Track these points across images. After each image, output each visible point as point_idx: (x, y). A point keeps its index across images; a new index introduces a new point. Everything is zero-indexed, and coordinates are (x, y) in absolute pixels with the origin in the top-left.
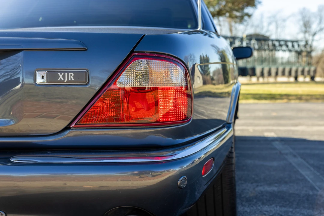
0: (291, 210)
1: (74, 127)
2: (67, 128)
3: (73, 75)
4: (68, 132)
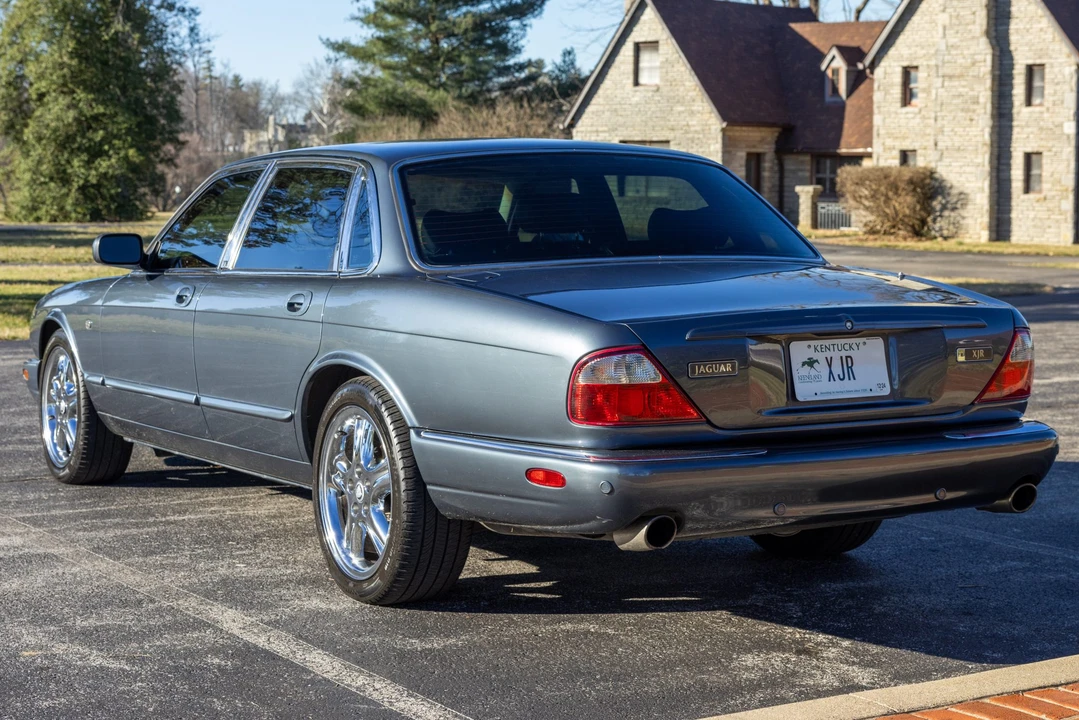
1: (978, 402)
3: (983, 351)
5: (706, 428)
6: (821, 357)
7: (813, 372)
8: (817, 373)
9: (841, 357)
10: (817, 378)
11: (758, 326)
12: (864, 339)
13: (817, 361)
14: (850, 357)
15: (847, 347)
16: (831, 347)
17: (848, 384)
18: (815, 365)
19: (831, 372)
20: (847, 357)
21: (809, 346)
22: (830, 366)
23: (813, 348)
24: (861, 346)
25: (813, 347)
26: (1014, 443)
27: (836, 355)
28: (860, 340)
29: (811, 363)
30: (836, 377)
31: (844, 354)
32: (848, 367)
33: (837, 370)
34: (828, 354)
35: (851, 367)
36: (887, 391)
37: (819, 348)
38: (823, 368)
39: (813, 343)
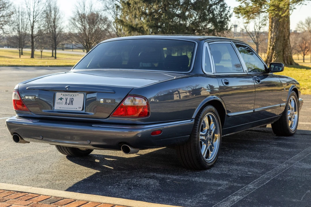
3: (110, 101)
6: (64, 97)
7: (61, 102)
10: (62, 103)
12: (78, 94)
13: (63, 99)
14: (73, 98)
15: (73, 95)
16: (68, 95)
17: (70, 106)
18: (62, 100)
19: (66, 102)
20: (72, 98)
21: (62, 94)
22: (66, 100)
24: (77, 95)
25: (63, 95)
27: (69, 97)
29: (61, 99)
30: (67, 104)
31: (71, 97)
32: (71, 101)
33: (68, 101)
34: (67, 97)
36: (81, 109)
37: (64, 95)
38: (64, 101)
39: (63, 93)
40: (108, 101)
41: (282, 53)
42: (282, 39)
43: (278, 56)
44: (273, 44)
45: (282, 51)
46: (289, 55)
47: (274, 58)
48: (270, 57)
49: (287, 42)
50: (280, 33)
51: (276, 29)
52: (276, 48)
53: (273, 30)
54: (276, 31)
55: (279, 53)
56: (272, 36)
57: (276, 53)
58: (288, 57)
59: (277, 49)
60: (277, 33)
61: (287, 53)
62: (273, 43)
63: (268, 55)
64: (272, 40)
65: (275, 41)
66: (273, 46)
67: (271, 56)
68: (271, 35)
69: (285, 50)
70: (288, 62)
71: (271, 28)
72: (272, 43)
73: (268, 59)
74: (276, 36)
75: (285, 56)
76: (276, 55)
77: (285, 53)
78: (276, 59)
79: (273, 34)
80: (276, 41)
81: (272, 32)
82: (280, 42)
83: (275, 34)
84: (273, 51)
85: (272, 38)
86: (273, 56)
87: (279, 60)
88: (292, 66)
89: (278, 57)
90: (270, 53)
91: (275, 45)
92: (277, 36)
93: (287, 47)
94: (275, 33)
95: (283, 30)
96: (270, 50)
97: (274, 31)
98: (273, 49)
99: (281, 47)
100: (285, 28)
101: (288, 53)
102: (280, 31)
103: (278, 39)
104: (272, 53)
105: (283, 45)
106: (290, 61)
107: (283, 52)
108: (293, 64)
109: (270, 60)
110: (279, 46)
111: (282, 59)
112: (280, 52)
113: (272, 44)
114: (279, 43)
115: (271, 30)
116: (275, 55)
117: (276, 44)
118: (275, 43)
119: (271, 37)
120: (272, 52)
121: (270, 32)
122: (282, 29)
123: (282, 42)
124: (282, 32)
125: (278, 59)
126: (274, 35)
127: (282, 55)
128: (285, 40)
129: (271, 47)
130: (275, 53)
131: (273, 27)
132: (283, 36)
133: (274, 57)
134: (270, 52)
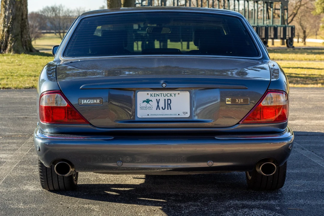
0: (315, 182)
1: (242, 123)
2: (238, 123)
3: (243, 100)
4: (238, 125)
5: (89, 126)
7: (148, 105)
8: (150, 106)
9: (165, 100)
10: (150, 108)
11: (120, 84)
12: (179, 92)
13: (151, 101)
14: (170, 100)
15: (169, 95)
16: (160, 95)
17: (167, 111)
18: (150, 102)
19: (158, 106)
20: (168, 100)
21: (148, 94)
22: (158, 103)
23: (150, 95)
24: (177, 95)
26: (278, 142)
27: (162, 98)
28: (177, 92)
29: (148, 101)
30: (161, 108)
31: (167, 98)
32: (168, 104)
33: (162, 104)
34: (158, 98)
35: (170, 104)
36: (188, 115)
37: (153, 95)
38: (154, 104)
39: (150, 93)
40: (238, 101)
41: (20, 36)
42: (20, 18)
43: (16, 40)
44: (9, 25)
45: (20, 34)
46: (28, 39)
47: (11, 44)
48: (4, 42)
49: (25, 22)
50: (17, 10)
51: (12, 5)
52: (12, 30)
53: (7, 6)
54: (12, 7)
55: (17, 37)
56: (7, 14)
57: (13, 36)
58: (26, 41)
59: (14, 31)
60: (14, 10)
61: (25, 37)
62: (8, 23)
63: (2, 40)
64: (6, 20)
65: (10, 21)
66: (9, 28)
67: (6, 41)
68: (4, 13)
69: (23, 33)
70: (27, 49)
71: (4, 4)
72: (6, 23)
73: (2, 45)
74: (11, 14)
75: (24, 40)
76: (13, 39)
77: (23, 36)
78: (13, 44)
79: (7, 12)
80: (12, 21)
81: (6, 9)
82: (18, 23)
83: (11, 12)
84: (9, 34)
85: (7, 17)
86: (8, 41)
87: (18, 45)
88: (33, 53)
89: (16, 42)
90: (4, 37)
91: (10, 26)
92: (13, 15)
93: (26, 29)
94: (10, 10)
95: (20, 7)
96: (4, 33)
97: (9, 8)
98: (8, 32)
99: (19, 29)
100: (23, 5)
101: (27, 37)
102: (17, 8)
103: (15, 19)
104: (7, 37)
105: (21, 26)
106: (29, 47)
107: (22, 35)
108: (33, 50)
109: (4, 45)
110: (16, 27)
111: (21, 44)
112: (18, 35)
113: (7, 25)
114: (16, 24)
115: (4, 7)
116: (11, 40)
117: (12, 24)
118: (10, 23)
119: (5, 15)
120: (7, 35)
121: (4, 9)
122: (19, 5)
123: (20, 22)
124: (20, 9)
125: (16, 44)
126: (9, 13)
127: (20, 39)
128: (22, 19)
129: (6, 29)
130: (11, 37)
131: (8, 2)
132: (21, 14)
133: (11, 42)
134: (5, 35)
